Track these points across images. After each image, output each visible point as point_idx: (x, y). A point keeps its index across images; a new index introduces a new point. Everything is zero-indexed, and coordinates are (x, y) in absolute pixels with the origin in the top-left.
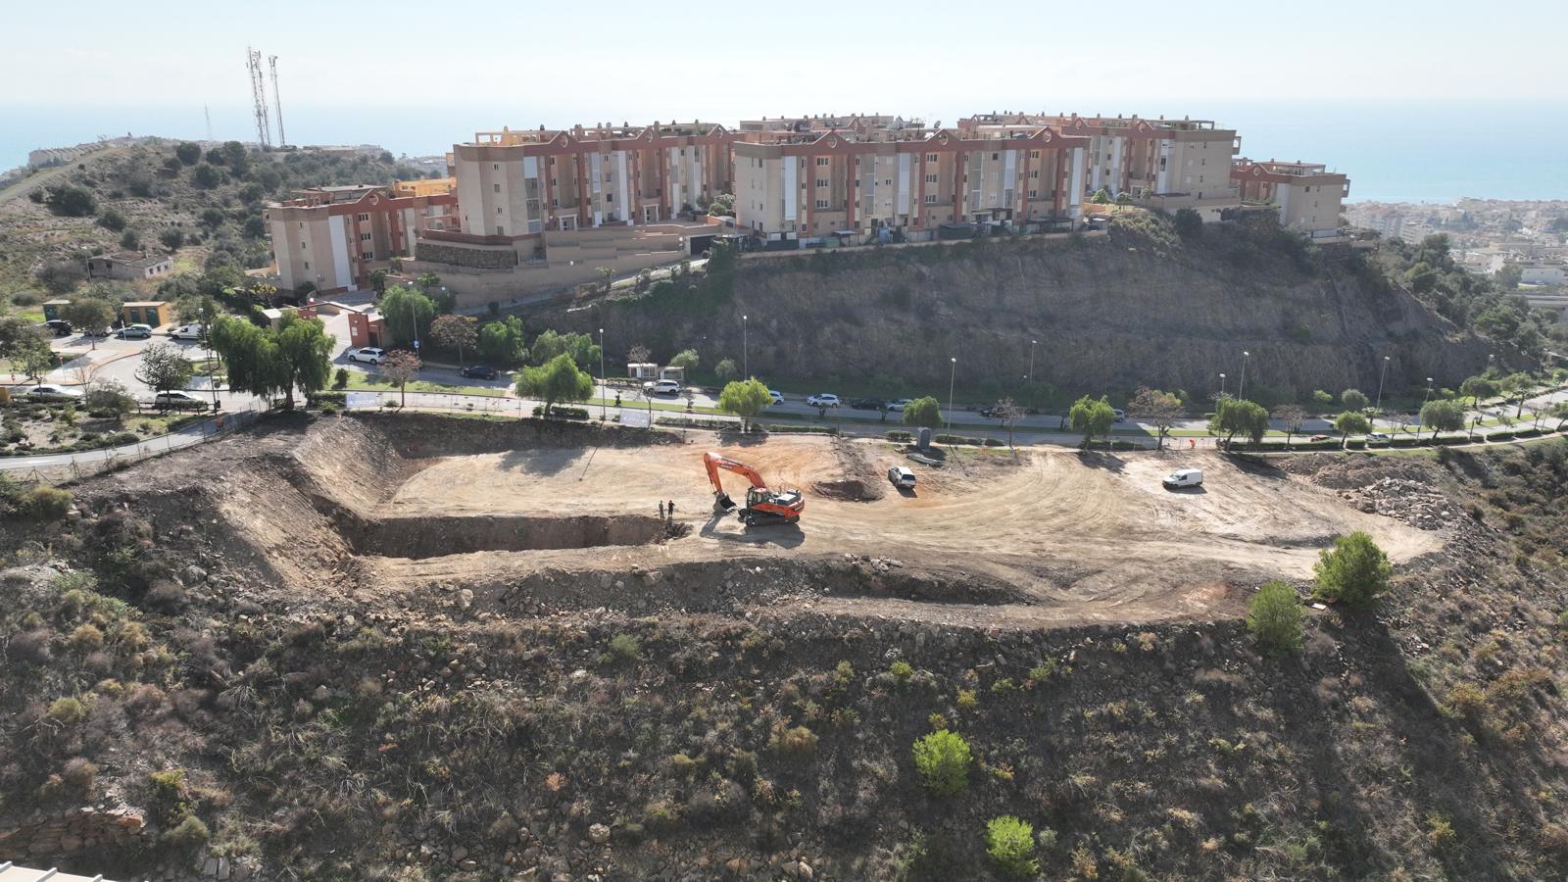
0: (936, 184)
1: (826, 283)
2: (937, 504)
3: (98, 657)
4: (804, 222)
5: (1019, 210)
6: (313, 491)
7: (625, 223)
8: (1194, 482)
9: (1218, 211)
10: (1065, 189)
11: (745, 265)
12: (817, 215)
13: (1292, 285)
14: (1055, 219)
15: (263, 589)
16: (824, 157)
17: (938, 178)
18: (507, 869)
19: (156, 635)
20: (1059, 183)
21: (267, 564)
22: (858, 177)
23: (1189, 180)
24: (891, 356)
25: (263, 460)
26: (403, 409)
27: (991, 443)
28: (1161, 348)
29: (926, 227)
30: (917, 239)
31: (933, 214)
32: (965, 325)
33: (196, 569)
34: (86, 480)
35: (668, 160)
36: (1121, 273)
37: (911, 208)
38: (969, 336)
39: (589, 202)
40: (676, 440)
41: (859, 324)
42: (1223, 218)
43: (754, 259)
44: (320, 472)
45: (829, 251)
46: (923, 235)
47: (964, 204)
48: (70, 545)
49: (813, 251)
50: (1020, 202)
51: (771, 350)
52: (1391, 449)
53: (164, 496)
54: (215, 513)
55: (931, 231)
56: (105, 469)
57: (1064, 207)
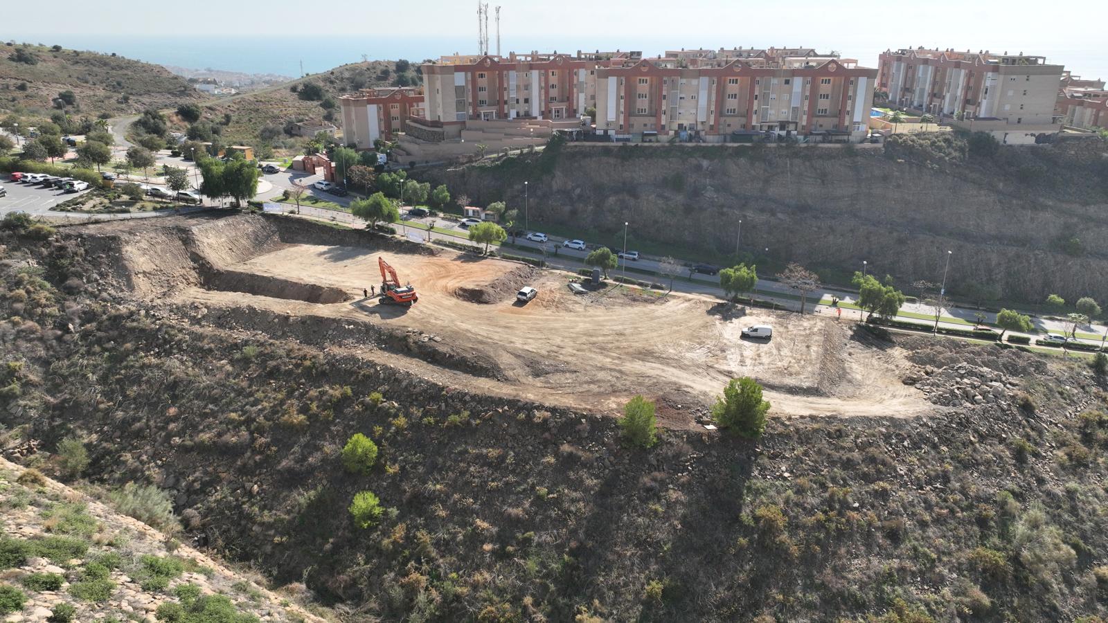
0: (736, 100)
1: (623, 166)
2: (530, 314)
3: (18, 306)
4: (622, 122)
5: (804, 123)
6: (193, 250)
7: (536, 118)
8: (764, 335)
9: (1032, 135)
10: (848, 109)
11: (569, 150)
12: (632, 119)
13: (1086, 204)
14: (840, 131)
15: (122, 291)
16: (645, 78)
17: (737, 96)
18: (130, 447)
19: (58, 301)
20: (844, 104)
21: (131, 279)
22: (664, 93)
23: (1007, 107)
24: (656, 222)
25: (173, 229)
26: (298, 216)
27: (654, 287)
28: (901, 242)
29: (722, 132)
30: (712, 140)
31: (728, 122)
32: (722, 206)
33: (95, 276)
34: (71, 225)
35: (575, 77)
36: (885, 178)
37: (708, 117)
38: (723, 214)
39: (506, 102)
40: (431, 253)
41: (636, 196)
42: (1036, 141)
43: (576, 146)
44: (205, 240)
45: (633, 144)
46: (716, 138)
47: (754, 117)
48: (41, 254)
49: (620, 144)
50: (805, 117)
51: (567, 208)
52: (1062, 349)
53: (99, 238)
54: (119, 251)
55: (725, 136)
56: (86, 221)
57: (847, 123)
